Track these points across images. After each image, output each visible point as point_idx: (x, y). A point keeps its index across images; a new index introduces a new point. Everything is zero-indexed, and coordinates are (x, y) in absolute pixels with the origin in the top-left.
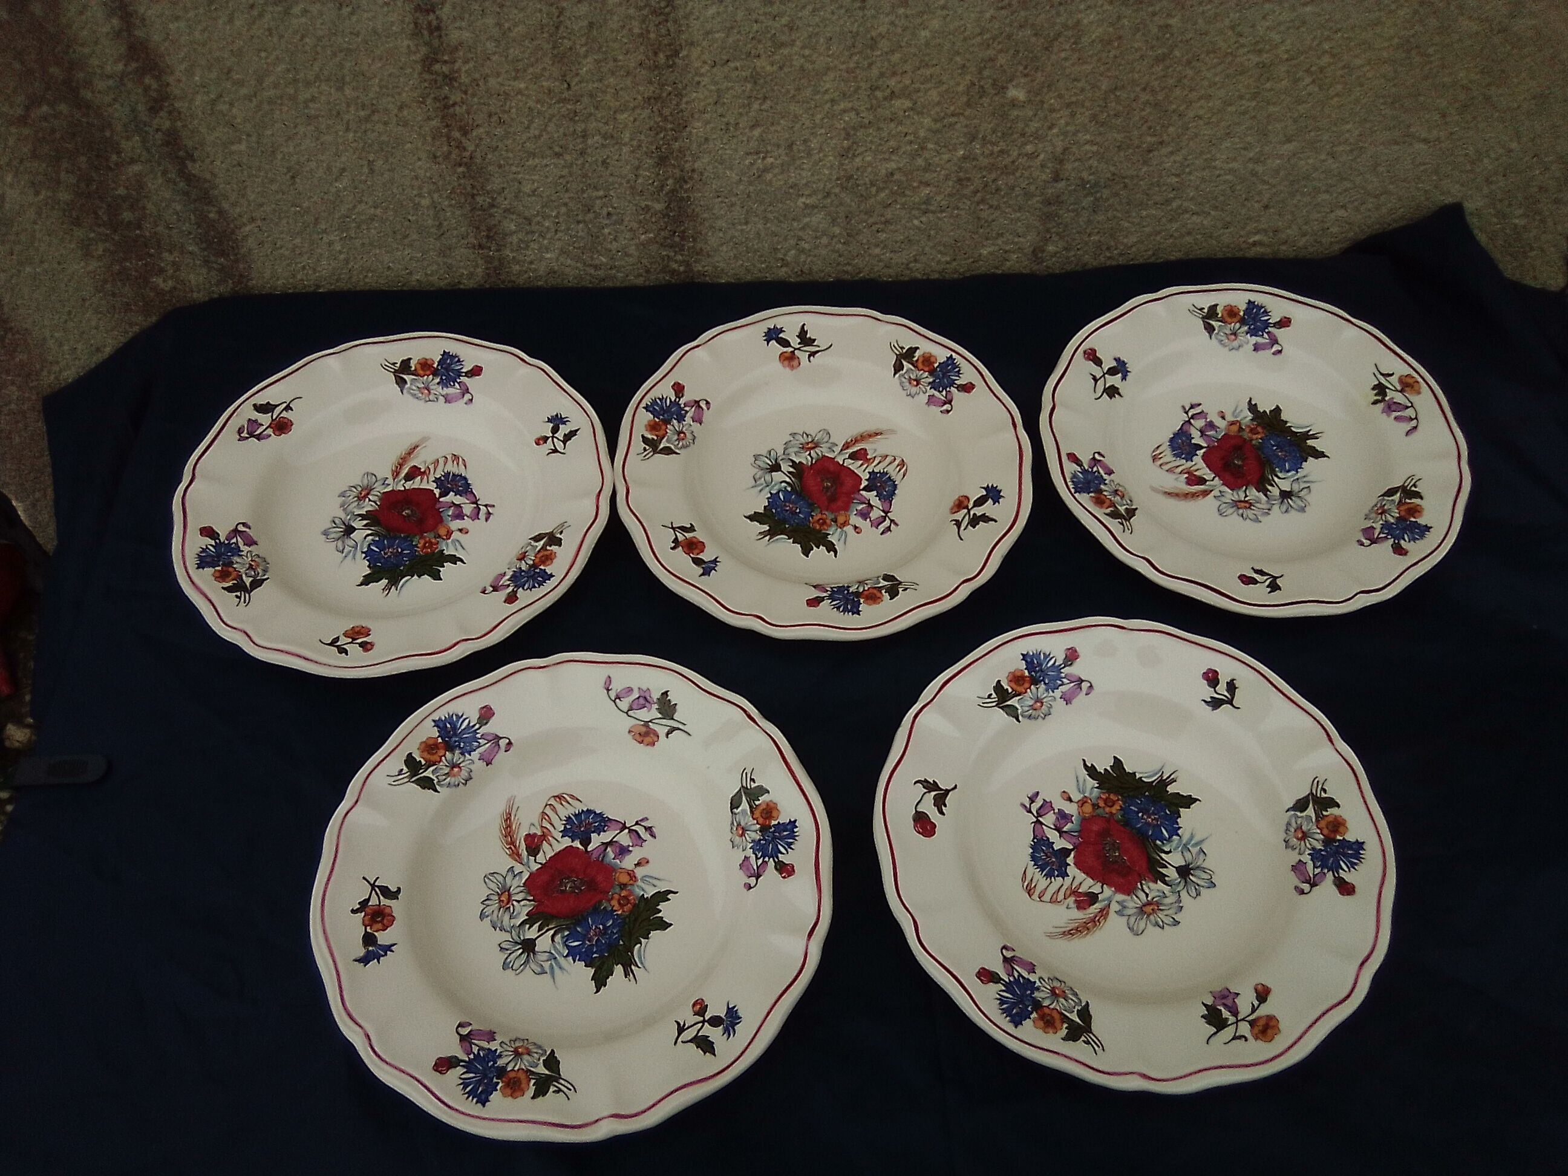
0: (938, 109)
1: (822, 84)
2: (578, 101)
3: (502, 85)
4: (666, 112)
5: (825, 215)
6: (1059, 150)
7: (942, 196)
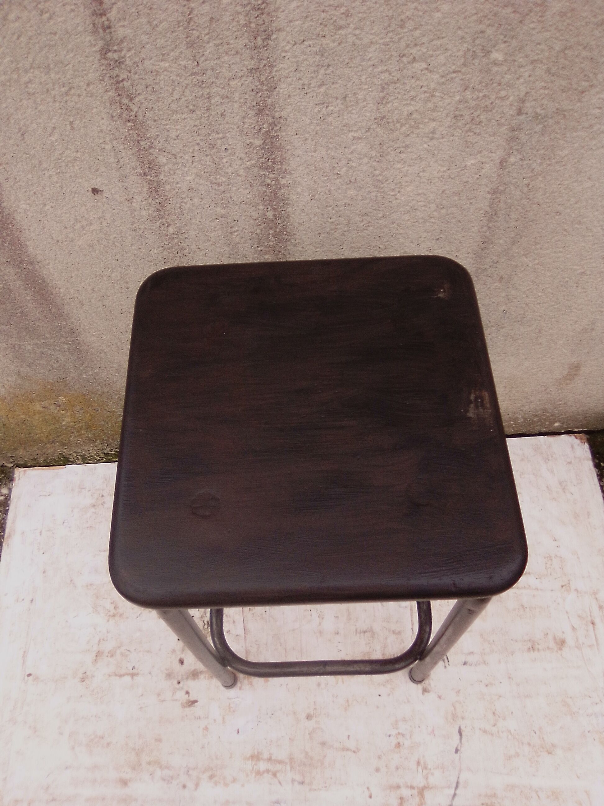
0: (443, 68)
1: (367, 54)
2: (204, 74)
3: (154, 65)
4: (263, 78)
5: (366, 143)
6: (523, 94)
7: (443, 128)
